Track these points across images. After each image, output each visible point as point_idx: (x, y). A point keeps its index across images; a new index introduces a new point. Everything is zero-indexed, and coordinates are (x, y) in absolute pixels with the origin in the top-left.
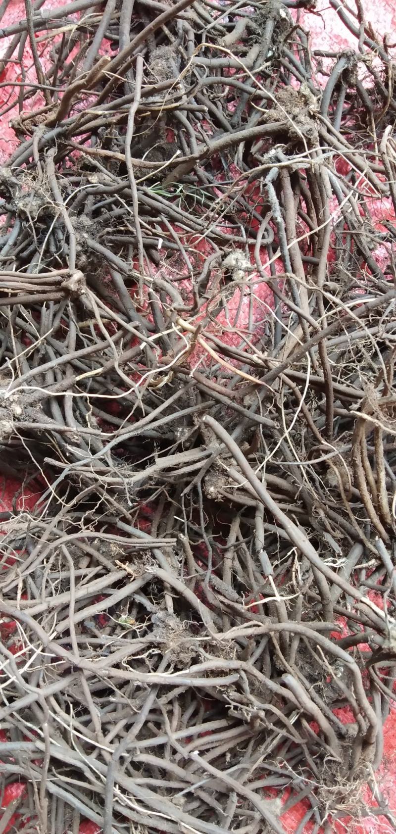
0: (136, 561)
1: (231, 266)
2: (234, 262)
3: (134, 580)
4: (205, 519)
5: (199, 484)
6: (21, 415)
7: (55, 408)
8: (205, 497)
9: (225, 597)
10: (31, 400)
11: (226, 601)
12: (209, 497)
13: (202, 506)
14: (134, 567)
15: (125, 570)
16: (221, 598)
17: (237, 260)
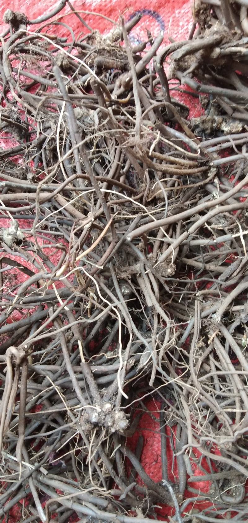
0: (208, 331)
1: (13, 239)
2: (10, 237)
3: (220, 332)
4: (185, 279)
5: (164, 279)
6: (111, 404)
7: (103, 380)
8: (173, 277)
9: (235, 271)
10: (99, 397)
11: (238, 271)
12: (174, 273)
13: (178, 279)
14: (211, 332)
15: (214, 338)
16: (235, 274)
17: (9, 234)
